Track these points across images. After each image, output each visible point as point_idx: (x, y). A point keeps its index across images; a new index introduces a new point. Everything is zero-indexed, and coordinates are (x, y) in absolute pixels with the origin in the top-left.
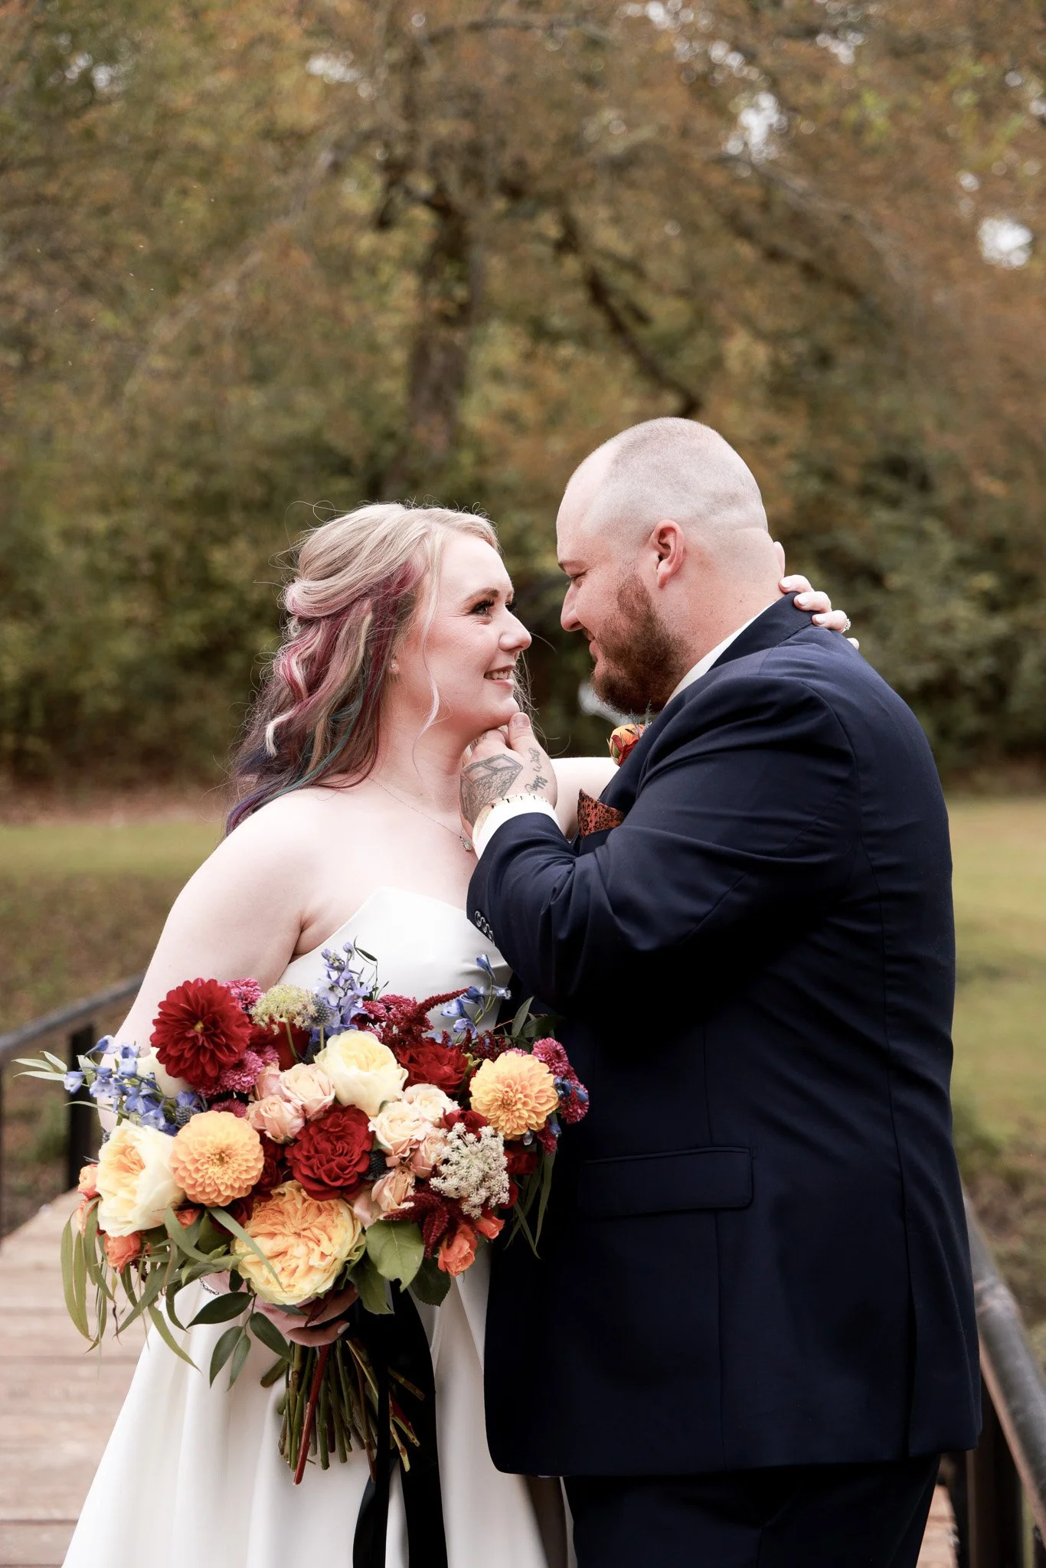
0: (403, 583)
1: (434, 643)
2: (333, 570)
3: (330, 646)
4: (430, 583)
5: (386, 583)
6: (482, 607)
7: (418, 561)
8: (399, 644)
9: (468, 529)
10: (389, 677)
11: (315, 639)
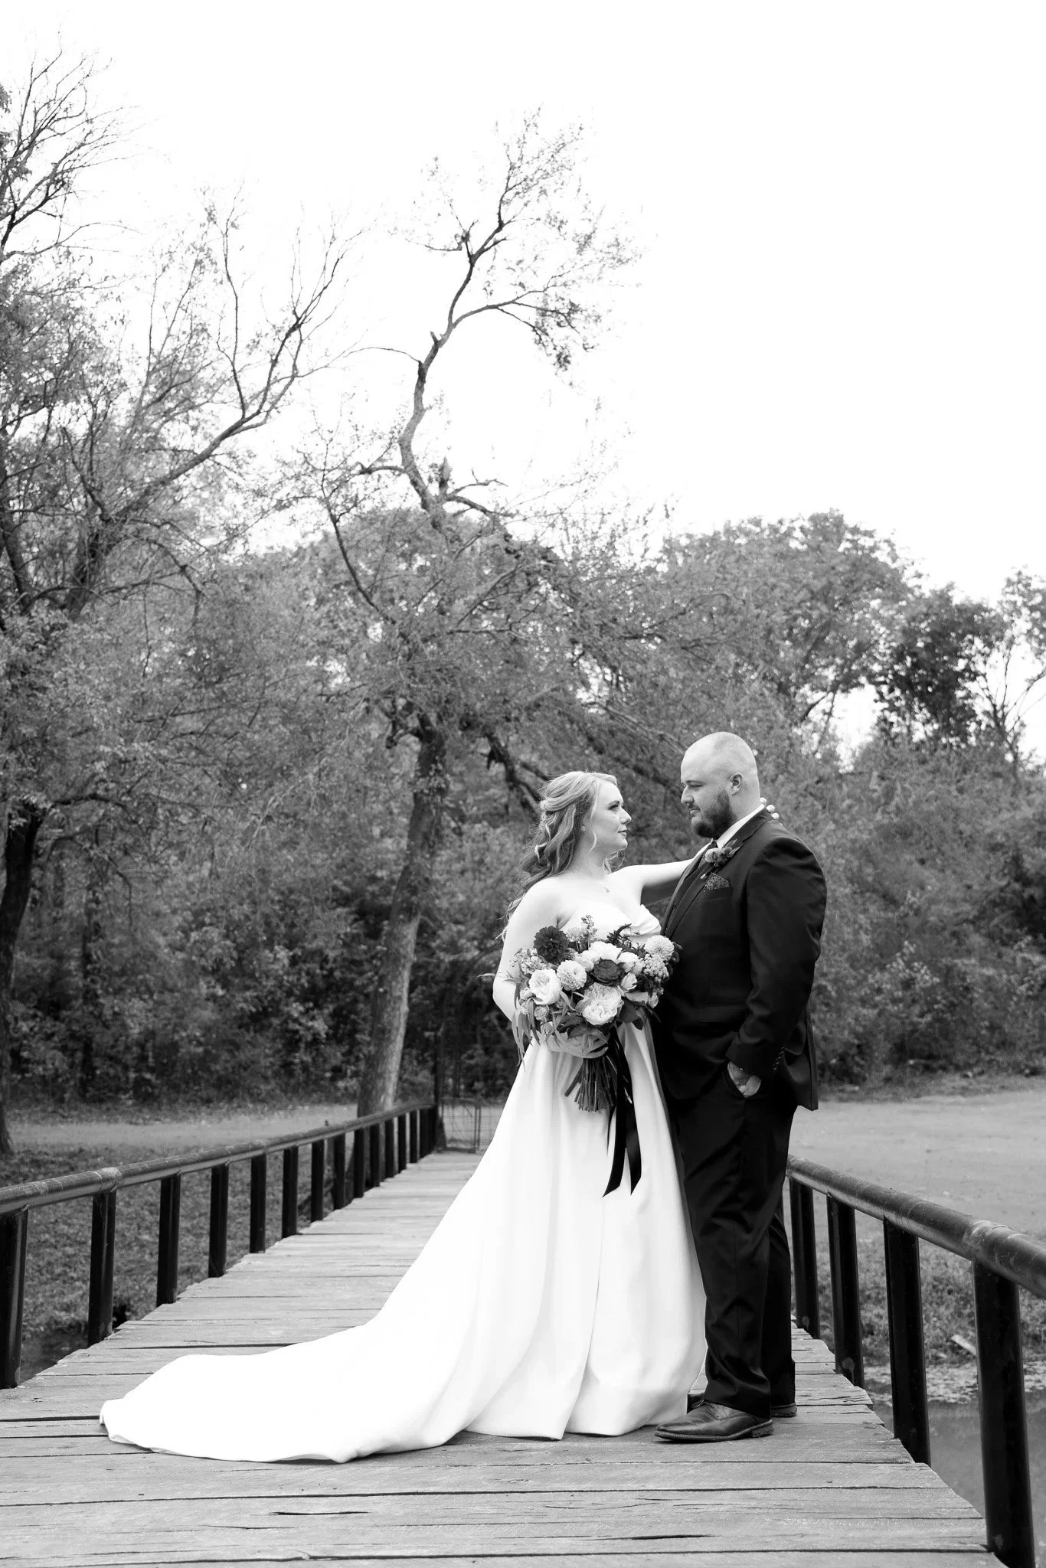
0: (587, 798)
1: (597, 820)
2: (560, 794)
3: (560, 821)
4: (596, 798)
5: (581, 798)
6: (613, 807)
7: (591, 790)
8: (584, 820)
9: (608, 780)
10: (582, 833)
11: (554, 819)
